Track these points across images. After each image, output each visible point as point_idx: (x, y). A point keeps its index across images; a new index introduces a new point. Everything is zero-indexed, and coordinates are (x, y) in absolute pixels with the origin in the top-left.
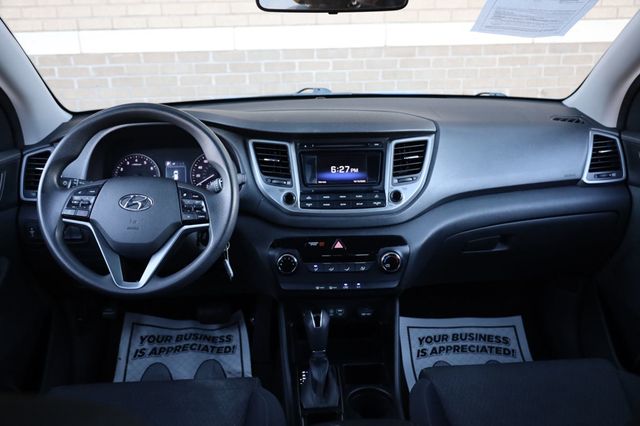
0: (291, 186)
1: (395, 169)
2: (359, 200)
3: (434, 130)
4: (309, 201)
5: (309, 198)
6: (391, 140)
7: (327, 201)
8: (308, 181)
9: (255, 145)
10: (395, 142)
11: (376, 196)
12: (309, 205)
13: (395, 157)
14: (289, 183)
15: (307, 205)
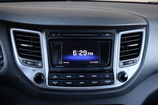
0: (41, 67)
1: (121, 54)
2: (94, 79)
3: (146, 24)
4: (55, 79)
5: (55, 77)
6: (118, 32)
7: (69, 80)
8: (55, 62)
10: (121, 33)
11: (107, 76)
12: (55, 83)
13: (121, 45)
14: (39, 65)
15: (54, 82)
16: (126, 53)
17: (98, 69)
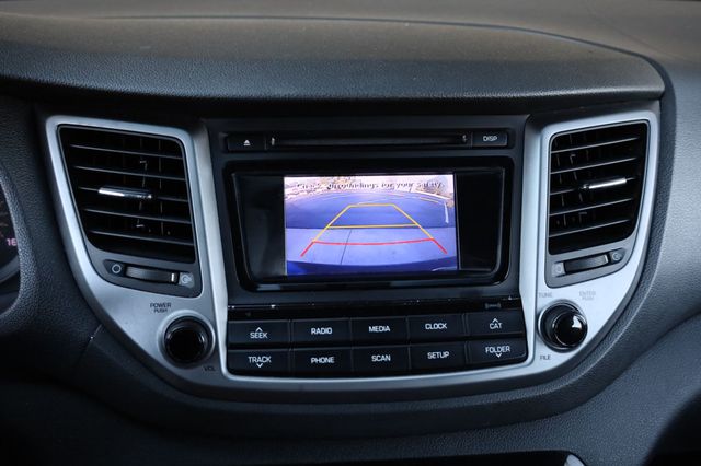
0: (195, 291)
1: (554, 225)
2: (438, 340)
3: (660, 87)
4: (259, 347)
5: (258, 334)
7: (322, 345)
8: (256, 268)
9: (65, 134)
11: (495, 325)
12: (260, 361)
15: (253, 359)
16: (573, 221)
17: (454, 294)
